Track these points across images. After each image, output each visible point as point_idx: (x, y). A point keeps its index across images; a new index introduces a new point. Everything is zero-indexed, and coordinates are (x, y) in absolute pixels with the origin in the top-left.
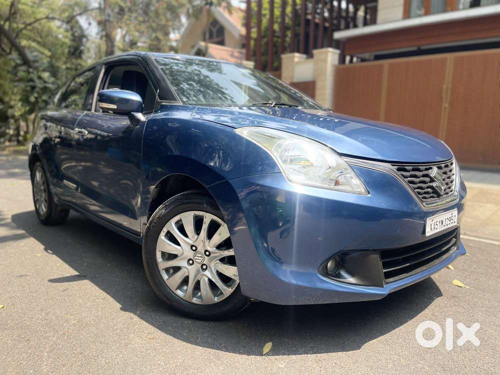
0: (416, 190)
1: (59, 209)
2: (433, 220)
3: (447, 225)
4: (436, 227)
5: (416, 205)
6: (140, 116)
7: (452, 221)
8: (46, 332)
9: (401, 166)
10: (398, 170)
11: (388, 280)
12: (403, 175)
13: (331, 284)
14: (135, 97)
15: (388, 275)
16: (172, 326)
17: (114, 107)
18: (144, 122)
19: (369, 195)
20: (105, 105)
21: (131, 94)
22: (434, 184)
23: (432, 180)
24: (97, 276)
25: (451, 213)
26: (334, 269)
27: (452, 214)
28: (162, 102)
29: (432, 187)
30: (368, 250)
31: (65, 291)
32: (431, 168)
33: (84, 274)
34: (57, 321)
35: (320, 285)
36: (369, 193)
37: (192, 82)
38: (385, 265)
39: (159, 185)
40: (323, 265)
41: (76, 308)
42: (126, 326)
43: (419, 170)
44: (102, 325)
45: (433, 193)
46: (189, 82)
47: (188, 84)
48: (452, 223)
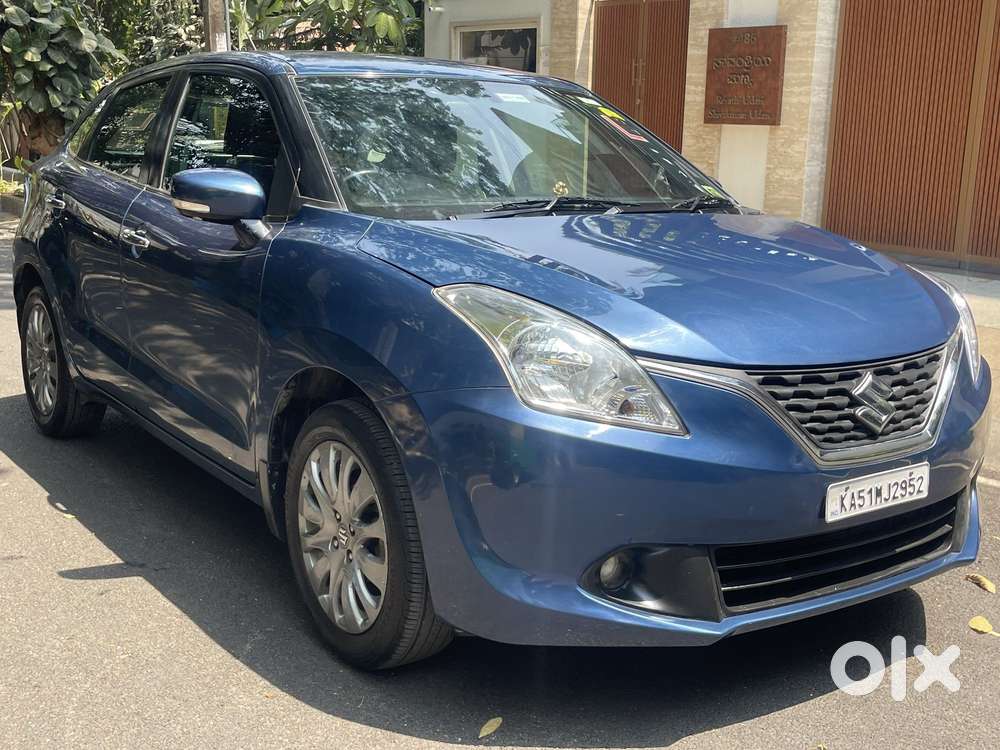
0: (808, 425)
1: (83, 401)
2: (847, 489)
3: (894, 498)
4: (858, 502)
5: (801, 455)
6: (260, 228)
7: (910, 489)
8: (70, 673)
9: (771, 376)
10: (764, 382)
11: (734, 609)
12: (772, 394)
13: (609, 610)
14: (251, 188)
15: (732, 599)
16: (314, 676)
17: (206, 209)
18: (266, 242)
19: (688, 437)
20: (187, 205)
21: (242, 178)
22: (859, 412)
23: (855, 403)
24: (168, 566)
25: (908, 472)
26: (619, 578)
27: (911, 474)
28: (306, 201)
29: (852, 417)
30: (686, 545)
31: (102, 594)
32: (858, 375)
33: (140, 561)
34: (91, 653)
35: (581, 610)
36: (688, 432)
37: (387, 118)
38: (725, 578)
39: (293, 384)
40: (589, 570)
41: (126, 631)
42: (223, 670)
43: (823, 381)
44: (177, 667)
45: (854, 429)
46: (381, 118)
47: (378, 122)
48: (911, 494)
